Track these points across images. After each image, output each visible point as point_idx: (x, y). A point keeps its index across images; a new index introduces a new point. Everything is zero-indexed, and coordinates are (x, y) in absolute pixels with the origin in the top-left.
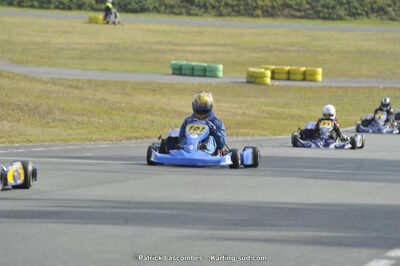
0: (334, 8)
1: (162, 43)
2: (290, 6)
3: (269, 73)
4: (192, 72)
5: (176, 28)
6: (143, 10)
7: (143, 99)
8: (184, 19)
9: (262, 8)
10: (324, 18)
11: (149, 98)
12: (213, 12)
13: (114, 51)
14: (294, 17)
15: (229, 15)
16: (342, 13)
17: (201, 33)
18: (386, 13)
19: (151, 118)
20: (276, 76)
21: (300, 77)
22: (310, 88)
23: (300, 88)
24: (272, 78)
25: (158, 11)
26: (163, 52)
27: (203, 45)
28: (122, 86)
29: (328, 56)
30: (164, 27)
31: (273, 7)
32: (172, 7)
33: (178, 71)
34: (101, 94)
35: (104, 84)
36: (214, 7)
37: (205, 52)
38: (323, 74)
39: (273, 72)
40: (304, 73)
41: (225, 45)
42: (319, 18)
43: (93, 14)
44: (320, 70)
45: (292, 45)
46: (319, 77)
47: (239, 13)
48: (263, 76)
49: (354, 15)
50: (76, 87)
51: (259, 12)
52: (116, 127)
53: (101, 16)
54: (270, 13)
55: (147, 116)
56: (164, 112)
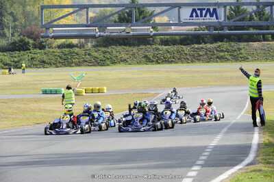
0: (105, 61)
1: (35, 81)
2: (86, 61)
3: (84, 91)
4: (51, 92)
5: (40, 74)
7: (33, 106)
8: (42, 69)
9: (74, 63)
10: (101, 65)
11: (36, 105)
12: (54, 66)
13: (15, 86)
14: (89, 66)
15: (61, 67)
16: (109, 63)
17: (50, 75)
18: (127, 62)
19: (41, 114)
20: (87, 91)
21: (97, 91)
22: (103, 95)
23: (98, 96)
24: (86, 93)
26: (37, 85)
27: (53, 80)
28: (22, 100)
29: (106, 82)
30: (34, 74)
31: (79, 62)
32: (36, 65)
33: (45, 92)
34: (16, 105)
35: (14, 100)
36: (54, 64)
38: (107, 89)
40: (99, 89)
41: (62, 80)
43: (3, 71)
44: (105, 88)
45: (90, 77)
46: (105, 91)
47: (65, 66)
48: (82, 92)
49: (114, 63)
50: (5, 103)
51: (73, 65)
52: (28, 119)
53: (7, 71)
54: (78, 65)
55: (39, 113)
56: (45, 111)
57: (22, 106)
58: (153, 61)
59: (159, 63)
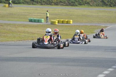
0: (74, 2)
1: (25, 13)
2: (62, 2)
3: (57, 21)
4: (35, 21)
5: (29, 8)
6: (19, 3)
7: (21, 29)
8: (31, 6)
9: (54, 2)
10: (72, 6)
11: (23, 29)
12: (40, 4)
13: (11, 15)
14: (63, 5)
15: (44, 5)
16: (77, 4)
17: (37, 10)
18: (89, 4)
19: (24, 34)
20: (59, 22)
22: (69, 26)
23: (66, 26)
24: (58, 23)
25: (24, 3)
26: (26, 15)
27: (37, 13)
28: (15, 25)
29: (73, 17)
30: (25, 8)
31: (57, 2)
32: (28, 2)
33: (31, 21)
34: (9, 28)
35: (9, 25)
36: (40, 2)
37: (38, 15)
38: (73, 22)
39: (58, 21)
40: (67, 21)
41: (44, 13)
42: (70, 5)
43: (5, 4)
44: (71, 21)
45: (63, 13)
46: (71, 23)
47: (47, 4)
48: (55, 22)
49: (80, 4)
50: (2, 26)
51: (53, 4)
52: (15, 37)
53: (7, 5)
54: (56, 4)
55: (23, 34)
56: (28, 33)
57: (13, 29)
58: (107, 5)
59: (111, 6)
